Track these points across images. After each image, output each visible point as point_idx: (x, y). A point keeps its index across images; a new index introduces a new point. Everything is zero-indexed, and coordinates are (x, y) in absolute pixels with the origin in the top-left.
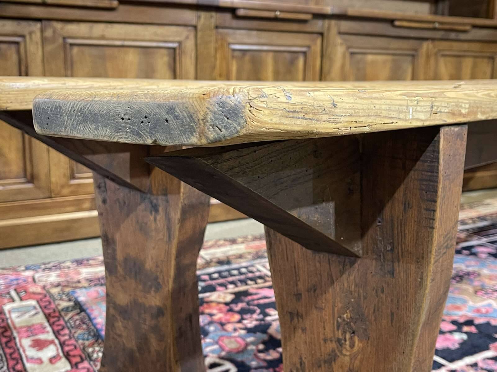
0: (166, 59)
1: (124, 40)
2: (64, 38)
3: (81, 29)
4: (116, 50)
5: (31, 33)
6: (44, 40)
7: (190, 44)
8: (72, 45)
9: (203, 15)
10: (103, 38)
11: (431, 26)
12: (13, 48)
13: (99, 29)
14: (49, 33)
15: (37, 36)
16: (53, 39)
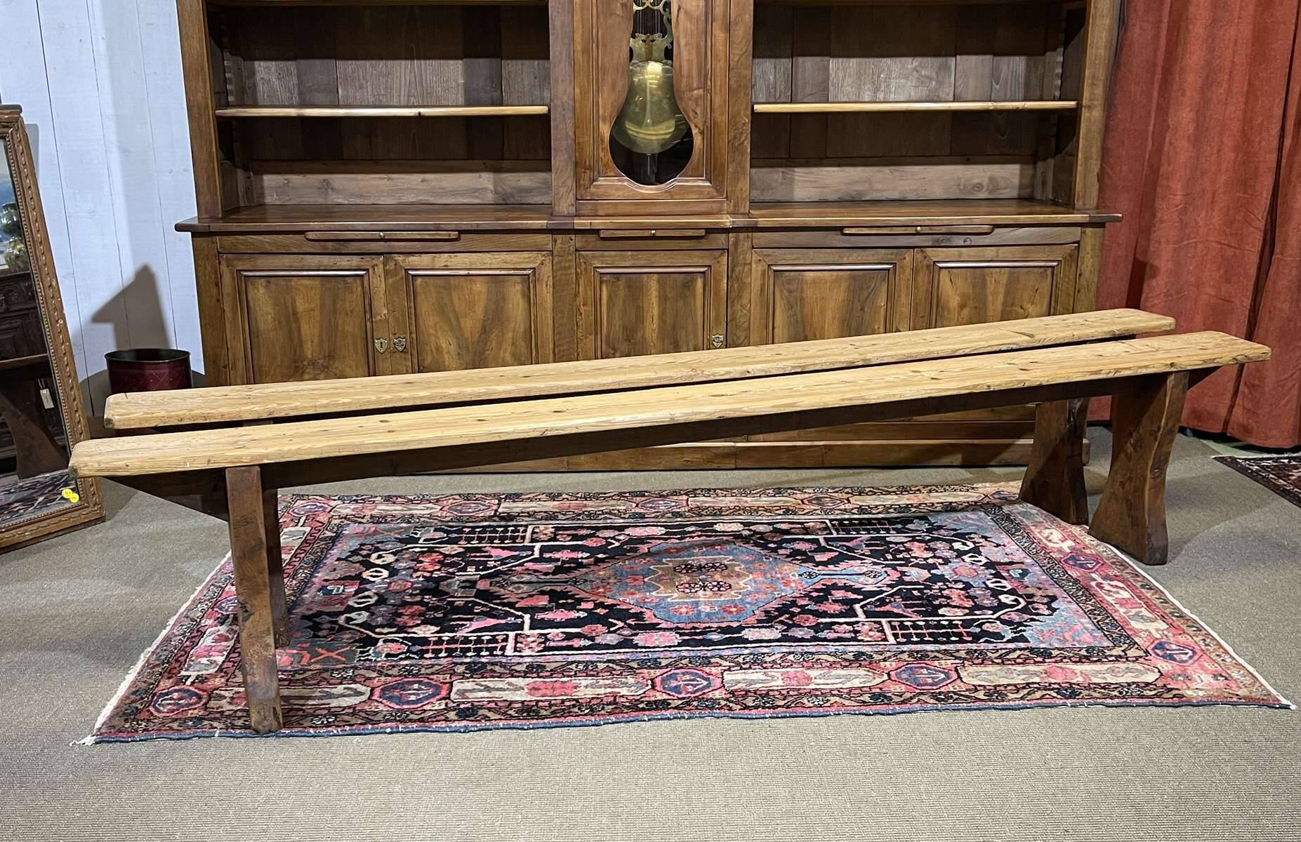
0: (519, 287)
1: (470, 269)
2: (405, 270)
3: (426, 259)
4: (462, 279)
5: (373, 267)
6: (386, 272)
7: (546, 271)
8: (413, 276)
9: (559, 238)
10: (446, 268)
11: (912, 230)
12: (358, 281)
13: (443, 259)
14: (391, 266)
15: (380, 269)
16: (395, 272)
